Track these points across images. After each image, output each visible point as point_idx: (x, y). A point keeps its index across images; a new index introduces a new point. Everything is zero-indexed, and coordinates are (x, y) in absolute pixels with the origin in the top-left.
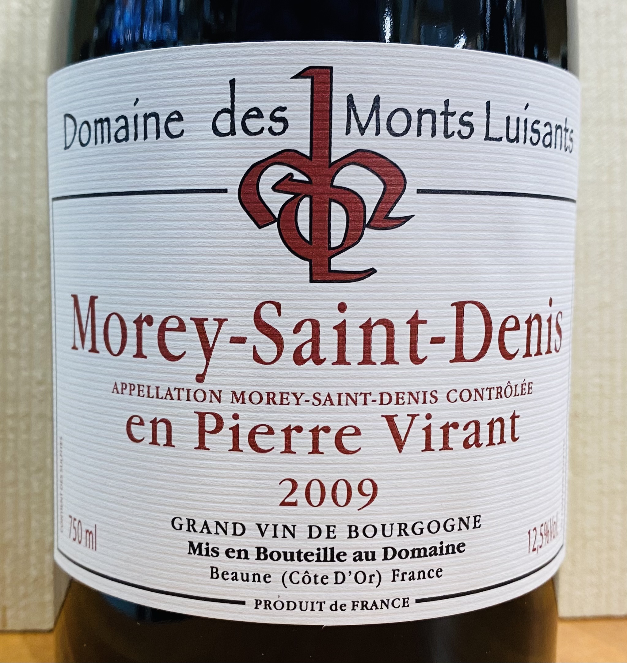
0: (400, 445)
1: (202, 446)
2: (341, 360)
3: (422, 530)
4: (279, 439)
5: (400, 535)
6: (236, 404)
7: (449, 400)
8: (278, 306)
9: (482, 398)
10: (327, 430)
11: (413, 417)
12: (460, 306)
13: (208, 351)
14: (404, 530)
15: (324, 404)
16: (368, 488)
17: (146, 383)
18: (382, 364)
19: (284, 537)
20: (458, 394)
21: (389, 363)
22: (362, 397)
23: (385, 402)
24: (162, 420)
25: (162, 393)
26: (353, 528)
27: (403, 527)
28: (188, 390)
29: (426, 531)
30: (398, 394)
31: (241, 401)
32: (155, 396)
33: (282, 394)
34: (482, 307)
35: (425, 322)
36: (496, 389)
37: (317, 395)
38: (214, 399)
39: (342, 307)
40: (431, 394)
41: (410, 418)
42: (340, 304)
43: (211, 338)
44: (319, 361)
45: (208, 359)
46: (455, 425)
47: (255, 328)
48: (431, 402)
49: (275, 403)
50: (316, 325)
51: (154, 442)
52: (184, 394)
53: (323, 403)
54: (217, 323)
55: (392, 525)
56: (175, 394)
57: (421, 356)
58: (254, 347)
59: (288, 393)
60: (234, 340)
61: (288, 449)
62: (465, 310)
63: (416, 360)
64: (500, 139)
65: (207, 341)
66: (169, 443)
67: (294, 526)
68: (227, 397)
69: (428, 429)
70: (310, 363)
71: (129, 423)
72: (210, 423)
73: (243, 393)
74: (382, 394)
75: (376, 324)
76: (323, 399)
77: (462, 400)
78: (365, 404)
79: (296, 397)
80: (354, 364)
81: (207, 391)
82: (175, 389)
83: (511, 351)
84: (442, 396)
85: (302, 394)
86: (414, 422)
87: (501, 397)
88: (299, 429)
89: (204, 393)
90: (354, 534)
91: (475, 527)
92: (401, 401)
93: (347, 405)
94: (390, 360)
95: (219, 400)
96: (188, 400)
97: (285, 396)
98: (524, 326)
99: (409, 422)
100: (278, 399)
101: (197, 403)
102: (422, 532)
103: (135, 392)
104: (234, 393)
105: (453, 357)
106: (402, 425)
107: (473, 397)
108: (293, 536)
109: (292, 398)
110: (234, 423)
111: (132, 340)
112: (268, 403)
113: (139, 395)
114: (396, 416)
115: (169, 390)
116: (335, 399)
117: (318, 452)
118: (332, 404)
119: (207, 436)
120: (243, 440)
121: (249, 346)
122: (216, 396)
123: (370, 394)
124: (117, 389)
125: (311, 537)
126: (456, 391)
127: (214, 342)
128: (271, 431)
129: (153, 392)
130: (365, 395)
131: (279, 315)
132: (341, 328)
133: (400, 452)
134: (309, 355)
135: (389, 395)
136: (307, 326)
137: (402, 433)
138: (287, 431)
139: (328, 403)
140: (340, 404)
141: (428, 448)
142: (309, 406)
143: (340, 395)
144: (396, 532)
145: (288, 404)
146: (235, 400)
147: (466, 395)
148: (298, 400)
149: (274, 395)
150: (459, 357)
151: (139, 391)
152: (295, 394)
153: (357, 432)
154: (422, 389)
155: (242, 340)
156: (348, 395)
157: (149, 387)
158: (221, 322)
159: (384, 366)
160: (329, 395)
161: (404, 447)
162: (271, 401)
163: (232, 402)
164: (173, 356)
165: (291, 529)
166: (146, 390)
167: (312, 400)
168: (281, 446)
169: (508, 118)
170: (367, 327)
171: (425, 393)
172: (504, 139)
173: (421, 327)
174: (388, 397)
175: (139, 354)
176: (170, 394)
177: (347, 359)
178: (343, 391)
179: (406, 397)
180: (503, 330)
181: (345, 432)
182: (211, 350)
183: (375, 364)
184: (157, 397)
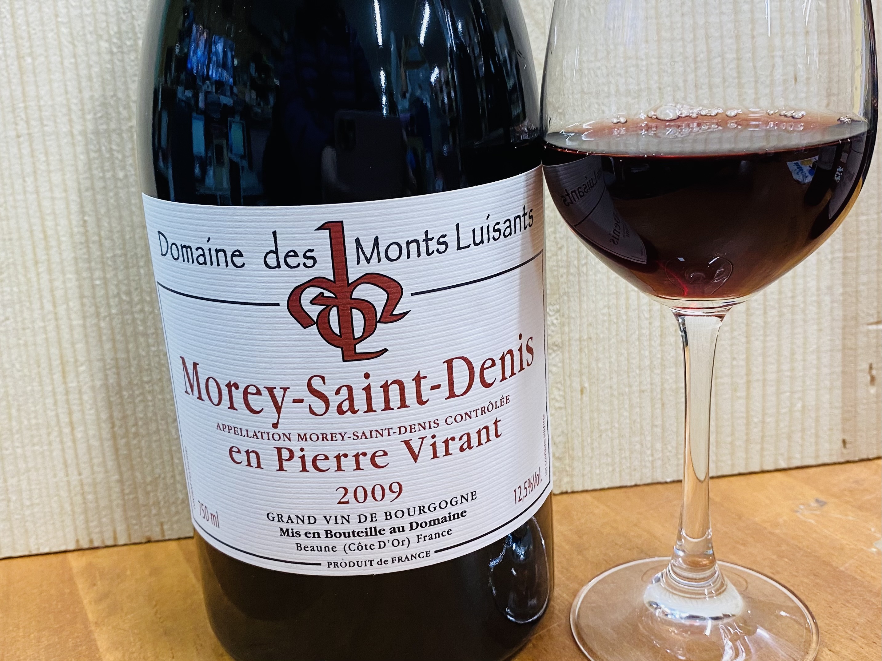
0: (415, 458)
1: (281, 468)
2: (370, 409)
3: (435, 508)
4: (333, 463)
5: (420, 513)
6: (301, 442)
7: (447, 424)
8: (323, 378)
9: (470, 418)
10: (364, 454)
11: (423, 439)
12: (449, 363)
13: (278, 409)
14: (423, 510)
15: (361, 439)
16: (396, 488)
17: (239, 426)
18: (398, 408)
19: (342, 523)
20: (453, 418)
21: (403, 407)
22: (387, 431)
23: (402, 432)
24: (253, 451)
25: (251, 434)
26: (388, 514)
27: (422, 508)
28: (268, 433)
29: (438, 508)
30: (411, 426)
31: (304, 439)
32: (246, 435)
33: (332, 434)
34: (465, 359)
35: (425, 377)
36: (480, 409)
37: (355, 433)
38: (286, 439)
39: (367, 376)
40: (434, 422)
41: (421, 440)
42: (365, 374)
43: (279, 400)
44: (354, 412)
45: (279, 414)
46: (453, 439)
47: (309, 393)
48: (434, 427)
49: (327, 440)
50: (350, 389)
51: (249, 465)
52: (265, 436)
53: (360, 437)
54: (282, 390)
55: (414, 508)
56: (259, 435)
57: (424, 399)
58: (310, 405)
59: (336, 434)
60: (295, 401)
61: (339, 469)
62: (453, 364)
63: (421, 402)
64: (469, 246)
65: (277, 402)
66: (259, 466)
67: (348, 516)
68: (294, 437)
69: (434, 445)
70: (349, 413)
71: (231, 451)
72: (285, 454)
73: (305, 435)
74: (400, 428)
75: (391, 384)
76: (360, 435)
77: (456, 422)
78: (389, 435)
79: (341, 435)
80: (379, 411)
81: (280, 434)
82: (259, 432)
83: (489, 381)
84: (442, 422)
85: (345, 433)
86: (424, 442)
87: (485, 413)
88: (346, 456)
89: (279, 435)
90: (389, 517)
91: (473, 499)
92: (413, 430)
93: (376, 437)
94: (403, 405)
95: (290, 440)
96: (269, 439)
97: (334, 435)
98: (498, 363)
99: (420, 442)
100: (329, 437)
101: (274, 441)
102: (435, 509)
103: (232, 431)
104: (299, 435)
105: (448, 395)
106: (415, 446)
107: (464, 418)
108: (349, 522)
109: (339, 436)
110: (301, 454)
111: (226, 397)
112: (323, 440)
113: (235, 434)
114: (411, 440)
115: (255, 432)
116: (368, 435)
117: (360, 469)
118: (366, 438)
119: (284, 463)
120: (309, 465)
121: (305, 404)
122: (287, 437)
123: (392, 429)
124: (219, 427)
125: (360, 522)
126: (451, 417)
127: (282, 403)
128: (327, 458)
129: (244, 433)
130: (388, 429)
131: (324, 383)
132: (368, 389)
133: (416, 462)
134: (347, 408)
135: (405, 428)
136: (344, 390)
137: (416, 450)
138: (338, 457)
139: (364, 437)
140: (371, 437)
141: (435, 456)
142: (351, 440)
143: (371, 432)
144: (417, 512)
145: (337, 440)
146: (300, 439)
147: (459, 418)
148: (343, 437)
149: (327, 435)
150: (452, 395)
151: (235, 431)
152: (340, 434)
153: (385, 454)
154: (427, 420)
155: (301, 401)
156: (377, 431)
157: (241, 429)
158: (285, 389)
159: (399, 410)
160: (363, 433)
161: (419, 459)
162: (325, 439)
163: (299, 441)
164: (255, 411)
165: (347, 518)
166: (239, 431)
167: (352, 436)
168: (335, 467)
169: (474, 231)
170: (385, 387)
171: (429, 422)
172: (472, 245)
173: (422, 381)
174: (404, 429)
175: (232, 407)
176: (256, 435)
177: (374, 409)
178: (373, 429)
179: (417, 427)
180: (483, 369)
181: (377, 455)
182: (280, 408)
183: (393, 409)
184: (248, 436)
